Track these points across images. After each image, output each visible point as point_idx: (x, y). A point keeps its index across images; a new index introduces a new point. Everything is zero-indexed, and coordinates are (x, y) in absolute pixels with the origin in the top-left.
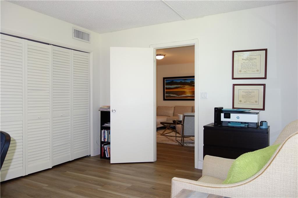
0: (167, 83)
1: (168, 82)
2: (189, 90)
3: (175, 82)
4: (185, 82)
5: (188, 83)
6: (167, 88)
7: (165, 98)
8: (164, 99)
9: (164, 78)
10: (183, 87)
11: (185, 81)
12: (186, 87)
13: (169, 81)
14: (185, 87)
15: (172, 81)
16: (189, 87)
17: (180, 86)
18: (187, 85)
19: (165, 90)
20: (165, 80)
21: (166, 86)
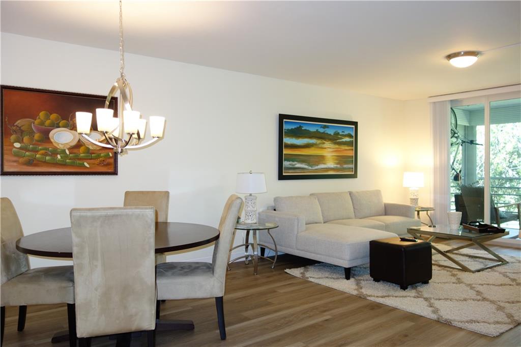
0: (289, 130)
2: (332, 152)
3: (306, 130)
4: (323, 133)
5: (330, 135)
6: (287, 146)
8: (281, 177)
9: (282, 117)
10: (320, 144)
11: (326, 129)
12: (328, 144)
13: (293, 127)
14: (325, 146)
15: (299, 126)
16: (332, 146)
17: (315, 143)
18: (327, 141)
19: (285, 152)
20: (285, 121)
21: (285, 139)
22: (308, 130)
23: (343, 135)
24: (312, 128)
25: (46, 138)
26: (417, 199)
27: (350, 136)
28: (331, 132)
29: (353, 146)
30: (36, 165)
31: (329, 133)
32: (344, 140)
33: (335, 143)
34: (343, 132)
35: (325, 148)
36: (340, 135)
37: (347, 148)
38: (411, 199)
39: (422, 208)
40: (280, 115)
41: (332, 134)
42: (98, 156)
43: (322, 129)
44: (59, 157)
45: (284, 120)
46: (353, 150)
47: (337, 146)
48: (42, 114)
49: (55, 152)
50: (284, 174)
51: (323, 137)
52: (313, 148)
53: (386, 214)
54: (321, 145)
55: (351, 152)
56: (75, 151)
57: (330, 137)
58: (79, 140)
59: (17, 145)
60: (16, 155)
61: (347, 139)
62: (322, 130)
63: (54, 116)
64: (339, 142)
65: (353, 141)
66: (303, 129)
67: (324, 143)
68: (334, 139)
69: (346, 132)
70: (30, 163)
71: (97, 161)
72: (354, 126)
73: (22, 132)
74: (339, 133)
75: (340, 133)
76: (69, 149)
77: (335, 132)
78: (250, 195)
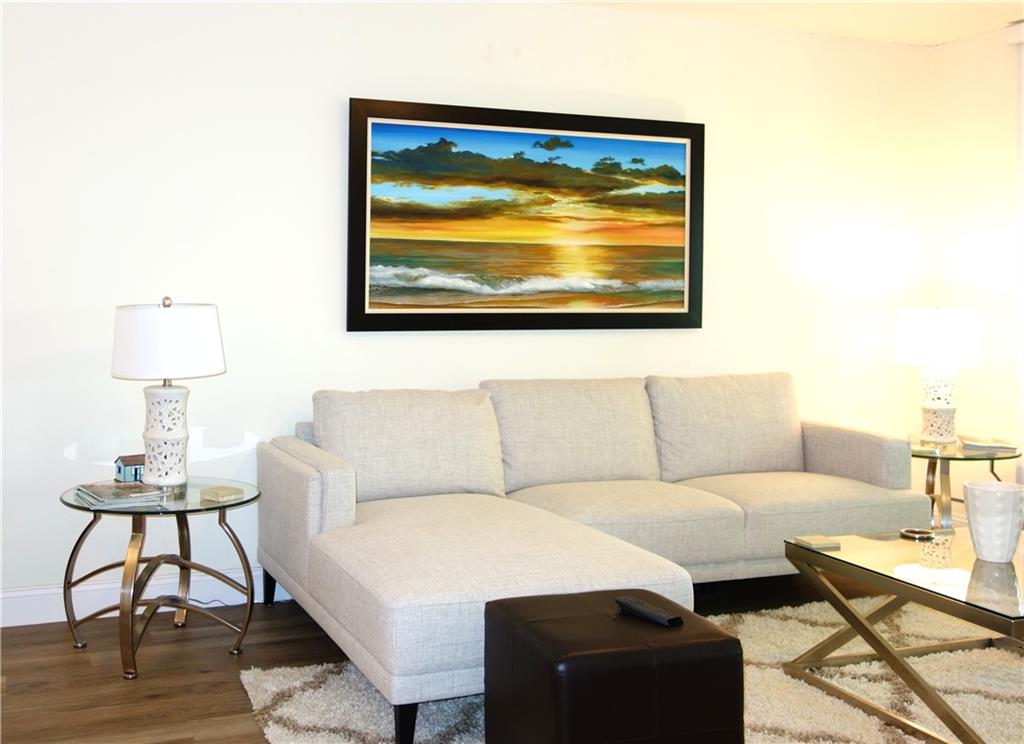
0: (387, 154)
1: (398, 145)
2: (587, 232)
3: (467, 154)
4: (548, 165)
5: (578, 172)
6: (384, 212)
8: (358, 320)
9: (361, 111)
10: (534, 203)
12: (565, 205)
13: (413, 144)
14: (554, 211)
15: (435, 141)
16: (587, 210)
17: (509, 199)
18: (565, 195)
19: (373, 231)
20: (373, 124)
21: (377, 186)
22: (484, 157)
23: (637, 174)
24: (497, 147)
26: (951, 413)
27: (670, 175)
28: (582, 160)
29: (684, 215)
31: (574, 165)
32: (641, 189)
33: (600, 202)
34: (635, 161)
35: (555, 220)
36: (625, 173)
37: (652, 218)
38: (926, 411)
39: (966, 447)
40: (351, 100)
41: (588, 167)
43: (542, 150)
45: (371, 121)
46: (683, 225)
47: (610, 213)
50: (368, 310)
51: (544, 179)
52: (499, 220)
53: (806, 466)
54: (538, 208)
55: (675, 233)
57: (578, 181)
61: (658, 188)
62: (540, 156)
64: (617, 197)
65: (684, 192)
66: (454, 150)
67: (553, 201)
68: (599, 187)
69: (653, 163)
72: (687, 142)
74: (617, 166)
75: (625, 167)
77: (598, 164)
78: (166, 383)
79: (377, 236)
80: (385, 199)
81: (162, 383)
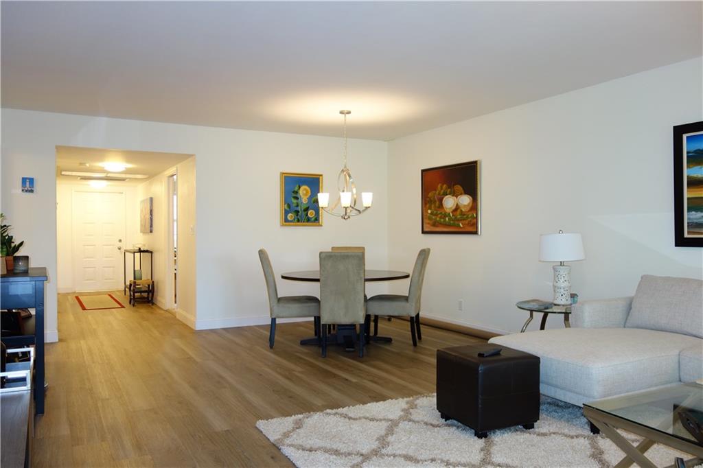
0: (696, 152)
6: (694, 183)
7: (686, 235)
8: (681, 241)
9: (679, 131)
19: (687, 194)
20: (688, 138)
21: (690, 170)
25: (441, 205)
30: (437, 226)
40: (674, 127)
42: (467, 217)
44: (447, 219)
45: (685, 135)
48: (439, 186)
49: (446, 215)
56: (455, 214)
58: (457, 204)
59: (429, 211)
60: (430, 219)
63: (445, 186)
70: (434, 225)
71: (467, 222)
73: (431, 201)
76: (452, 212)
78: (562, 264)
79: (690, 196)
80: (695, 176)
81: (560, 264)
